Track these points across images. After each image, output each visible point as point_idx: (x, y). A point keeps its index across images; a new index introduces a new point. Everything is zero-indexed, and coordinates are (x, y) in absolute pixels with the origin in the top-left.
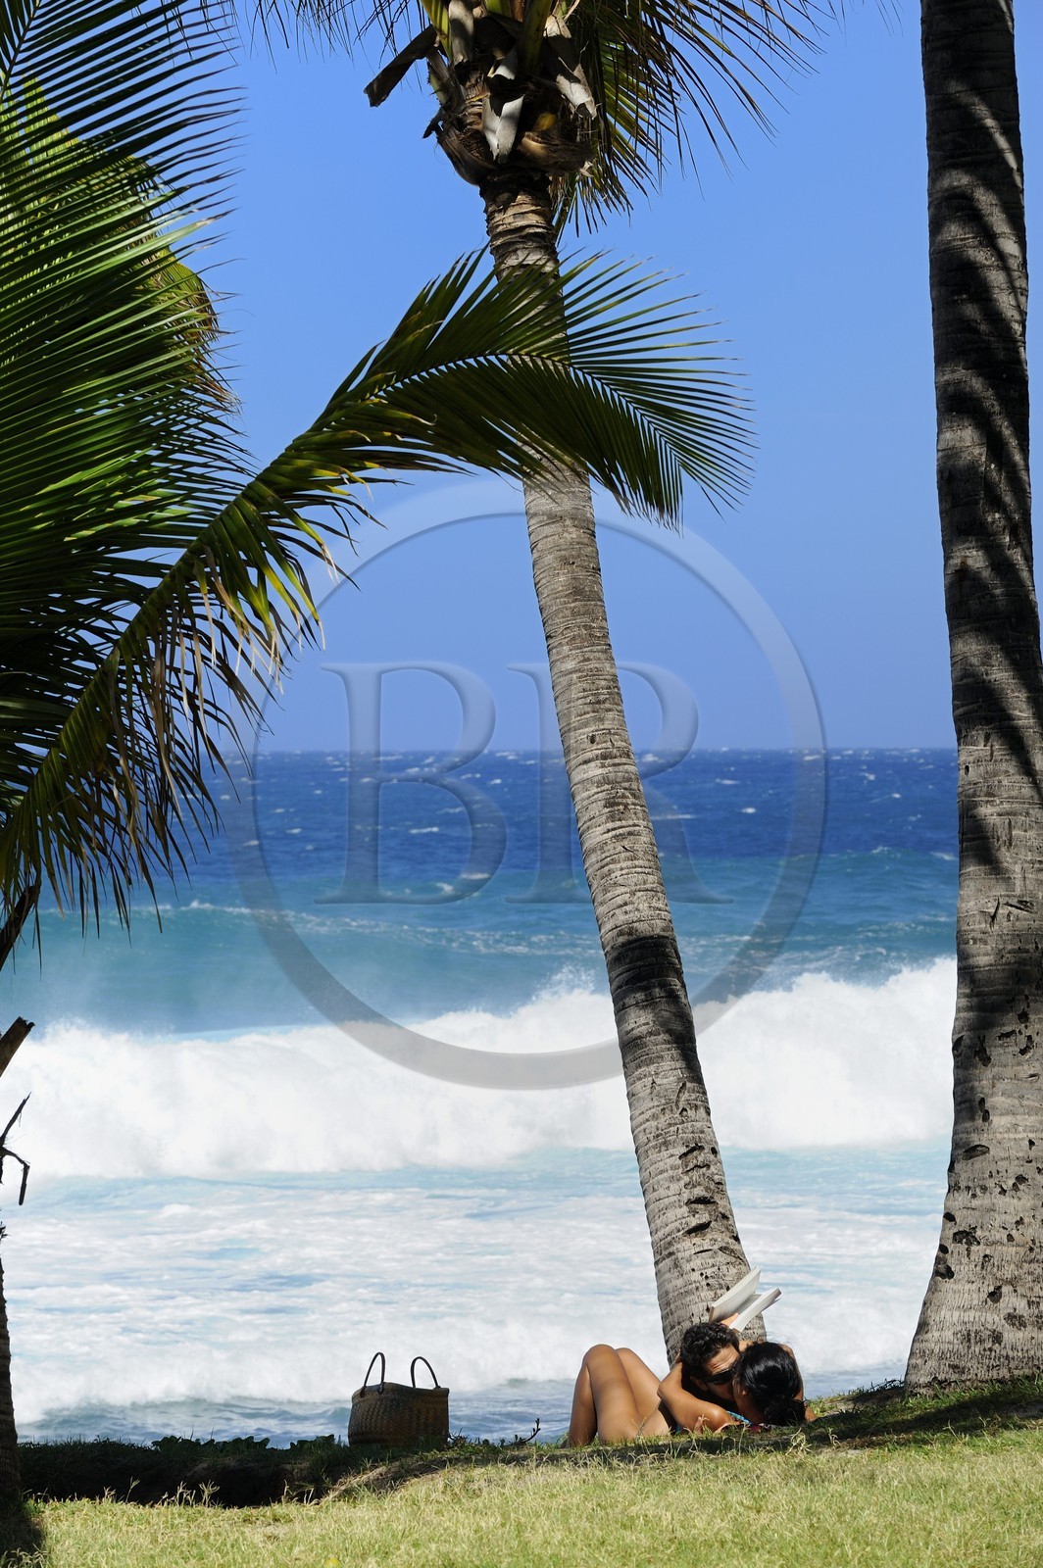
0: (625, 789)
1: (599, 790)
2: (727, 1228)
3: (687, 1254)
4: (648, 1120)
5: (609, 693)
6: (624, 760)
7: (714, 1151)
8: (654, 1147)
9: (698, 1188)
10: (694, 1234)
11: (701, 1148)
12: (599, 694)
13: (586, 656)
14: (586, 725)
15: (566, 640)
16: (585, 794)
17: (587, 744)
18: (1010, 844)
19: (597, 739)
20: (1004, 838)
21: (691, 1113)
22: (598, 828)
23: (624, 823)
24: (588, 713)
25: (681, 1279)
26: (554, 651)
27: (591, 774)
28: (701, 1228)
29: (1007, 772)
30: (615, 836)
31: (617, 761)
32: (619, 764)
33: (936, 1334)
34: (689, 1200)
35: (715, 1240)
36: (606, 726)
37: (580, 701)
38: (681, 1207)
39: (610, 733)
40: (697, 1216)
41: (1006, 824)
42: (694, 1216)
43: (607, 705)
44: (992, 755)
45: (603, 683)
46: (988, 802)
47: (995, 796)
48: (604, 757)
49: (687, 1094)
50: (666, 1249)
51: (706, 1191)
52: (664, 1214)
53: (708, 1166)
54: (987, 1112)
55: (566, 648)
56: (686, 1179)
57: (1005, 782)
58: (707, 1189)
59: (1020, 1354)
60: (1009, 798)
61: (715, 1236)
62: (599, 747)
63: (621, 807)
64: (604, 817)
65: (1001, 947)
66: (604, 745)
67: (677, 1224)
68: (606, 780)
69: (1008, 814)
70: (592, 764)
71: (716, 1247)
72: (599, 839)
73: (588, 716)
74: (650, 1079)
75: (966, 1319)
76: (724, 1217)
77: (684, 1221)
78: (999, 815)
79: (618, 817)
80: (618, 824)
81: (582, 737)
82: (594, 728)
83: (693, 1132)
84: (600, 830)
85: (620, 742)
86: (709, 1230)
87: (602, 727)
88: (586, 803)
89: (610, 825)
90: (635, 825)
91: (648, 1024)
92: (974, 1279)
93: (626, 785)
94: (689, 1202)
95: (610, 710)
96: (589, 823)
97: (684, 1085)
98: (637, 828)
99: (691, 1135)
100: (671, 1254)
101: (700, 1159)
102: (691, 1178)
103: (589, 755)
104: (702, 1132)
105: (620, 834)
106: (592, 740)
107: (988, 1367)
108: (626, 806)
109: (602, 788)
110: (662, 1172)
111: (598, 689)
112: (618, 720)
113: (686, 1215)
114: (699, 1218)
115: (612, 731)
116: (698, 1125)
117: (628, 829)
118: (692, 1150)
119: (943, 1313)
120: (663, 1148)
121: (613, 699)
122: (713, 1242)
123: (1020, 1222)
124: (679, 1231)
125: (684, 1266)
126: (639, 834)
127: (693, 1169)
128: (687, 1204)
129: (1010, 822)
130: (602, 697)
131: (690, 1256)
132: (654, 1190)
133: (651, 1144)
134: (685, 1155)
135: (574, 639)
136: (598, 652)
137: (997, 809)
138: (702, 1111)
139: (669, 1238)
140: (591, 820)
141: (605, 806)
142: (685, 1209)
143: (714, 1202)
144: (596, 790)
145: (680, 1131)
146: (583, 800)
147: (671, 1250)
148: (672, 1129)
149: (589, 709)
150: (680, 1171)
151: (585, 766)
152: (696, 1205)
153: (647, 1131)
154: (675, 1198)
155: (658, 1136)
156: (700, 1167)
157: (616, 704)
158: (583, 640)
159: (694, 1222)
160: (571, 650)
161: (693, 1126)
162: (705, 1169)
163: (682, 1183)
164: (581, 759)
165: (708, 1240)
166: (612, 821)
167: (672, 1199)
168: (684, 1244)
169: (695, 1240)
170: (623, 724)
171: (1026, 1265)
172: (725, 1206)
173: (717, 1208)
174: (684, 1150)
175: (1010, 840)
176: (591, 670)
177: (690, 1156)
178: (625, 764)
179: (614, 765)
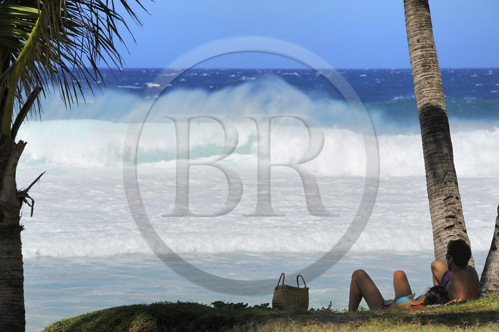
0: (430, 60)
1: (420, 60)
2: (461, 227)
3: (444, 236)
4: (432, 186)
5: (426, 23)
6: (430, 49)
7: (457, 198)
8: (434, 196)
9: (450, 212)
10: (448, 229)
11: (452, 197)
12: (422, 23)
13: (418, 9)
14: (416, 35)
15: (410, 3)
16: (415, 62)
17: (416, 43)
19: (420, 41)
21: (449, 184)
22: (419, 75)
23: (429, 73)
24: (417, 31)
25: (442, 246)
26: (406, 7)
27: (417, 54)
28: (450, 227)
30: (425, 78)
31: (427, 49)
32: (428, 51)
34: (446, 216)
36: (424, 36)
37: (415, 26)
40: (449, 222)
43: (425, 28)
45: (424, 19)
48: (422, 48)
49: (447, 176)
50: (437, 234)
51: (453, 213)
52: (437, 221)
53: (455, 204)
55: (410, 6)
56: (446, 208)
58: (453, 212)
61: (456, 230)
62: (421, 44)
63: (428, 67)
64: (421, 71)
66: (423, 43)
67: (441, 225)
68: (422, 56)
70: (418, 50)
71: (456, 234)
72: (419, 79)
74: (433, 170)
76: (460, 223)
77: (444, 224)
79: (426, 71)
80: (426, 73)
81: (415, 40)
82: (419, 37)
85: (429, 42)
86: (454, 228)
87: (422, 36)
88: (415, 65)
89: (423, 74)
90: (433, 74)
91: (433, 149)
93: (430, 58)
94: (446, 217)
95: (426, 30)
96: (415, 73)
97: (446, 173)
99: (448, 192)
100: (439, 237)
101: (452, 201)
102: (448, 208)
103: (417, 47)
104: (453, 191)
105: (427, 77)
106: (418, 41)
108: (430, 66)
110: (436, 206)
111: (421, 22)
112: (429, 33)
113: (445, 222)
115: (426, 38)
116: (451, 188)
117: (430, 75)
118: (449, 197)
120: (437, 197)
121: (428, 25)
122: (455, 232)
124: (442, 228)
125: (443, 241)
126: (434, 77)
127: (448, 205)
128: (445, 218)
130: (423, 25)
131: (446, 237)
132: (434, 212)
134: (446, 199)
136: (423, 7)
138: (453, 183)
139: (438, 231)
141: (422, 67)
142: (444, 220)
143: (456, 217)
145: (444, 190)
147: (439, 235)
148: (441, 189)
149: (418, 29)
150: (443, 205)
151: (415, 51)
152: (449, 219)
153: (432, 190)
154: (441, 216)
155: (435, 192)
156: (451, 204)
157: (429, 27)
159: (448, 225)
160: (412, 7)
161: (449, 188)
162: (453, 205)
163: (444, 210)
164: (414, 48)
165: (453, 232)
166: (424, 72)
168: (443, 233)
169: (448, 232)
170: (431, 35)
172: (461, 219)
173: (457, 220)
174: (445, 197)
176: (419, 14)
178: (431, 50)
179: (426, 51)
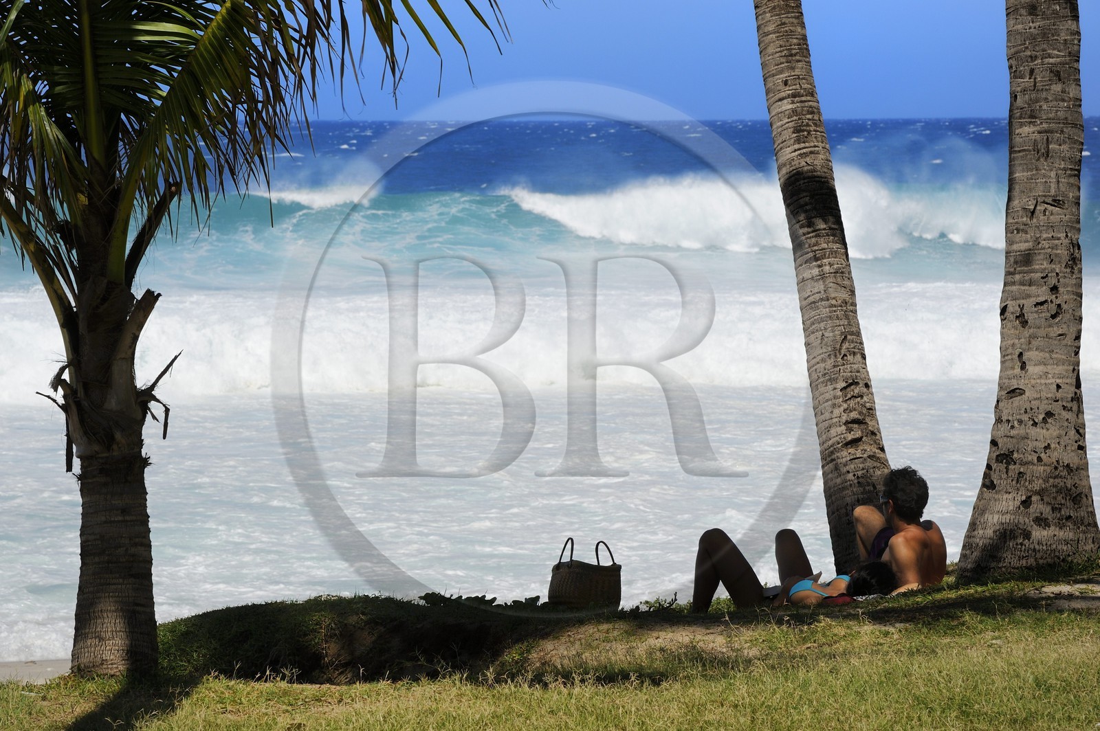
0: (809, 119)
1: (790, 120)
2: (875, 442)
3: (844, 460)
4: (818, 363)
5: (799, 49)
6: (809, 98)
7: (867, 386)
8: (822, 382)
9: (854, 412)
10: (850, 446)
11: (857, 384)
12: (791, 49)
13: (783, 21)
14: (781, 72)
15: (769, 9)
16: (780, 124)
17: (782, 87)
18: (1048, 156)
19: (789, 83)
20: (1043, 151)
21: (850, 358)
22: (788, 149)
23: (807, 144)
24: (783, 63)
25: (839, 479)
26: (760, 17)
27: (784, 108)
28: (855, 442)
29: (1046, 99)
30: (800, 155)
31: (803, 99)
32: (805, 101)
33: (981, 532)
34: (847, 421)
35: (865, 450)
36: (796, 73)
37: (778, 55)
38: (840, 426)
39: (799, 78)
40: (852, 433)
41: (1045, 140)
42: (850, 433)
43: (798, 58)
44: (1035, 86)
45: (795, 41)
46: (1030, 122)
47: (1036, 118)
48: (794, 96)
49: (847, 344)
50: (829, 456)
51: (860, 414)
52: (829, 431)
53: (862, 397)
54: (1024, 363)
55: (768, 15)
56: (845, 406)
57: (1045, 107)
58: (860, 413)
59: (1044, 547)
60: (1048, 119)
61: (866, 448)
62: (791, 88)
63: (805, 133)
64: (792, 140)
65: (1038, 236)
66: (794, 87)
67: (837, 438)
68: (794, 111)
69: (1046, 132)
70: (785, 101)
71: (865, 456)
72: (788, 157)
73: (783, 65)
74: (821, 333)
75: (1003, 521)
76: (873, 433)
77: (842, 436)
78: (1039, 132)
79: (803, 140)
80: (803, 145)
81: (778, 81)
82: (787, 75)
83: (851, 372)
84: (789, 150)
85: (806, 85)
86: (861, 443)
87: (793, 74)
88: (779, 130)
89: (797, 146)
90: (815, 146)
91: (820, 292)
92: (1010, 491)
93: (809, 116)
94: (847, 423)
95: (799, 61)
96: (781, 145)
97: (846, 337)
98: (817, 149)
99: (849, 374)
100: (833, 460)
101: (856, 391)
102: (849, 405)
103: (783, 94)
104: (858, 372)
105: (804, 153)
106: (786, 83)
107: (1019, 557)
108: (809, 132)
109: (792, 119)
110: (827, 401)
111: (791, 46)
112: (806, 68)
113: (844, 432)
114: (854, 435)
115: (801, 77)
116: (855, 366)
117: (810, 149)
118: (851, 385)
119: (986, 516)
120: (829, 383)
121: (803, 53)
122: (863, 452)
123: (1047, 447)
124: (839, 444)
125: (842, 469)
126: (818, 153)
127: (850, 399)
128: (845, 424)
129: (1048, 138)
130: (794, 52)
131: (847, 462)
132: (822, 414)
133: (820, 381)
134: (845, 388)
135: (774, 8)
136: (792, 17)
137: (1038, 128)
138: (859, 356)
139: (832, 448)
140: (783, 143)
141: (794, 132)
142: (844, 428)
143: (866, 423)
144: (787, 121)
145: (842, 371)
146: (778, 128)
147: (833, 457)
148: (836, 369)
149: (784, 60)
150: (841, 400)
151: (780, 103)
152: (852, 425)
153: (818, 371)
154: (836, 420)
155: (825, 374)
156: (856, 397)
157: (805, 57)
158: (781, 9)
159: (850, 437)
160: (772, 17)
161: (851, 367)
162: (859, 399)
163: (842, 409)
164: (777, 97)
165: (859, 451)
166: (799, 143)
167: (834, 420)
168: (842, 453)
169: (850, 451)
170: (809, 72)
171: (1051, 480)
172: (874, 426)
173: (868, 427)
174: (844, 385)
175: (1048, 152)
176: (786, 31)
177: (848, 389)
178: (809, 101)
179: (801, 102)
